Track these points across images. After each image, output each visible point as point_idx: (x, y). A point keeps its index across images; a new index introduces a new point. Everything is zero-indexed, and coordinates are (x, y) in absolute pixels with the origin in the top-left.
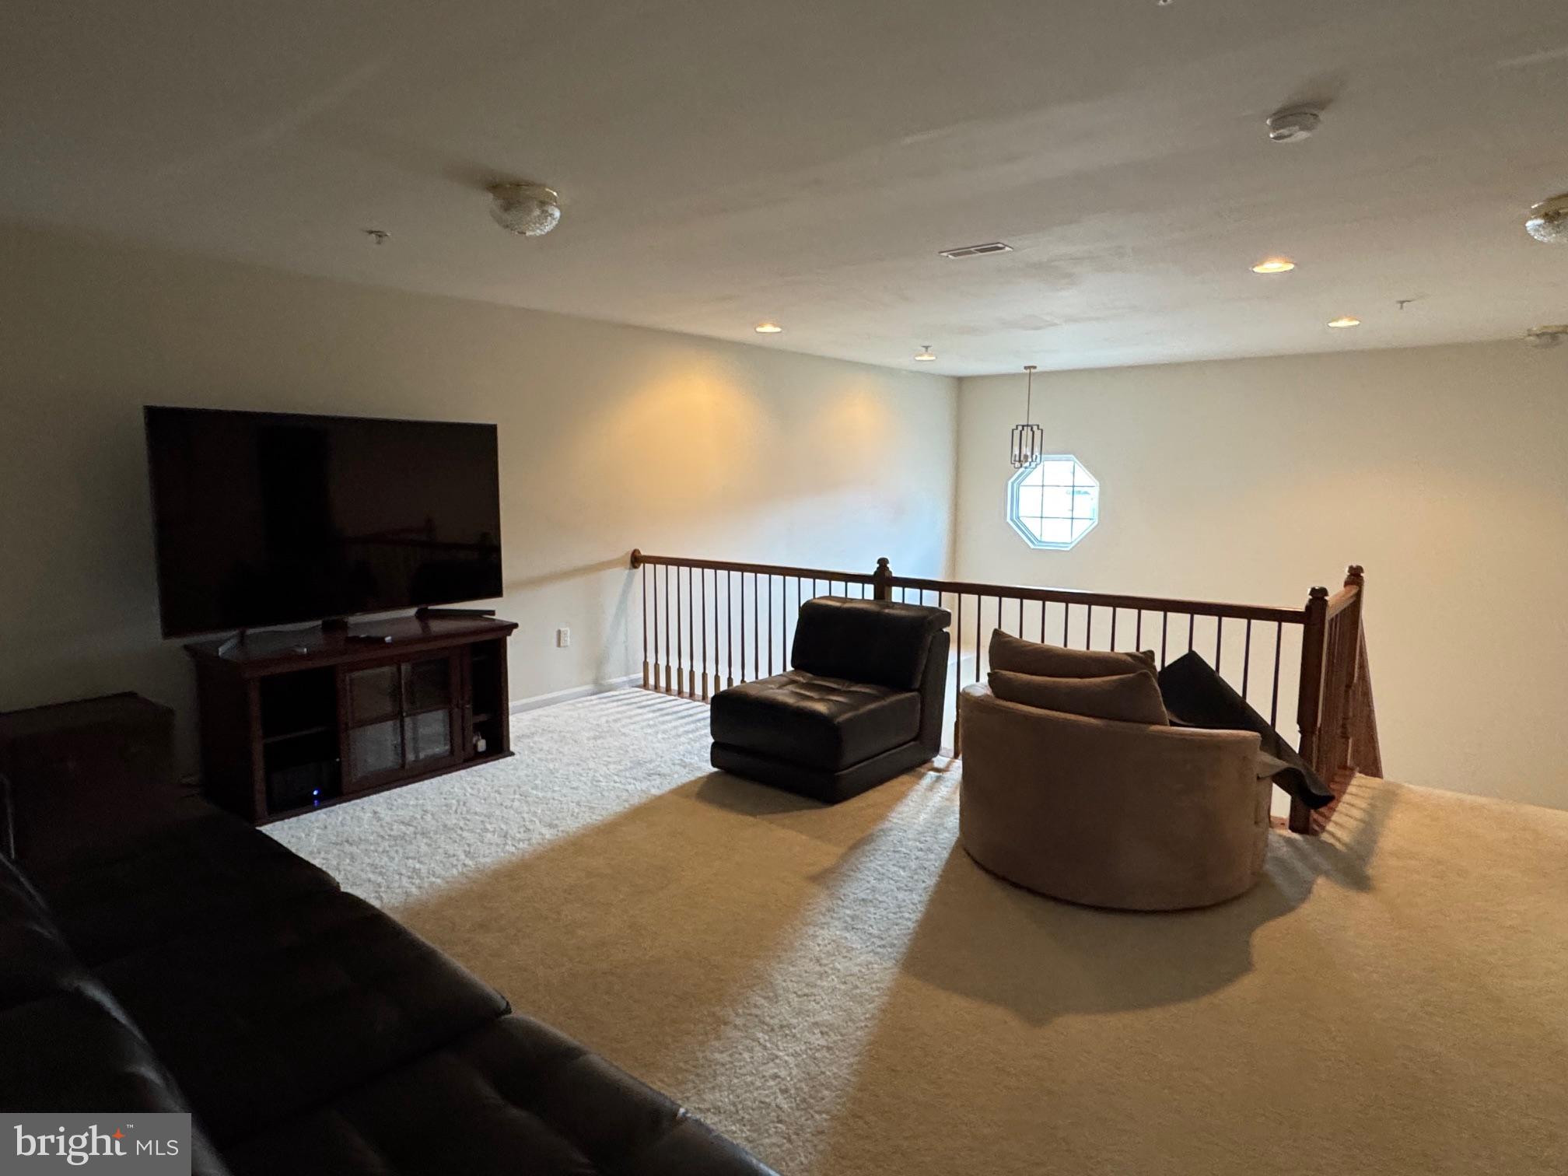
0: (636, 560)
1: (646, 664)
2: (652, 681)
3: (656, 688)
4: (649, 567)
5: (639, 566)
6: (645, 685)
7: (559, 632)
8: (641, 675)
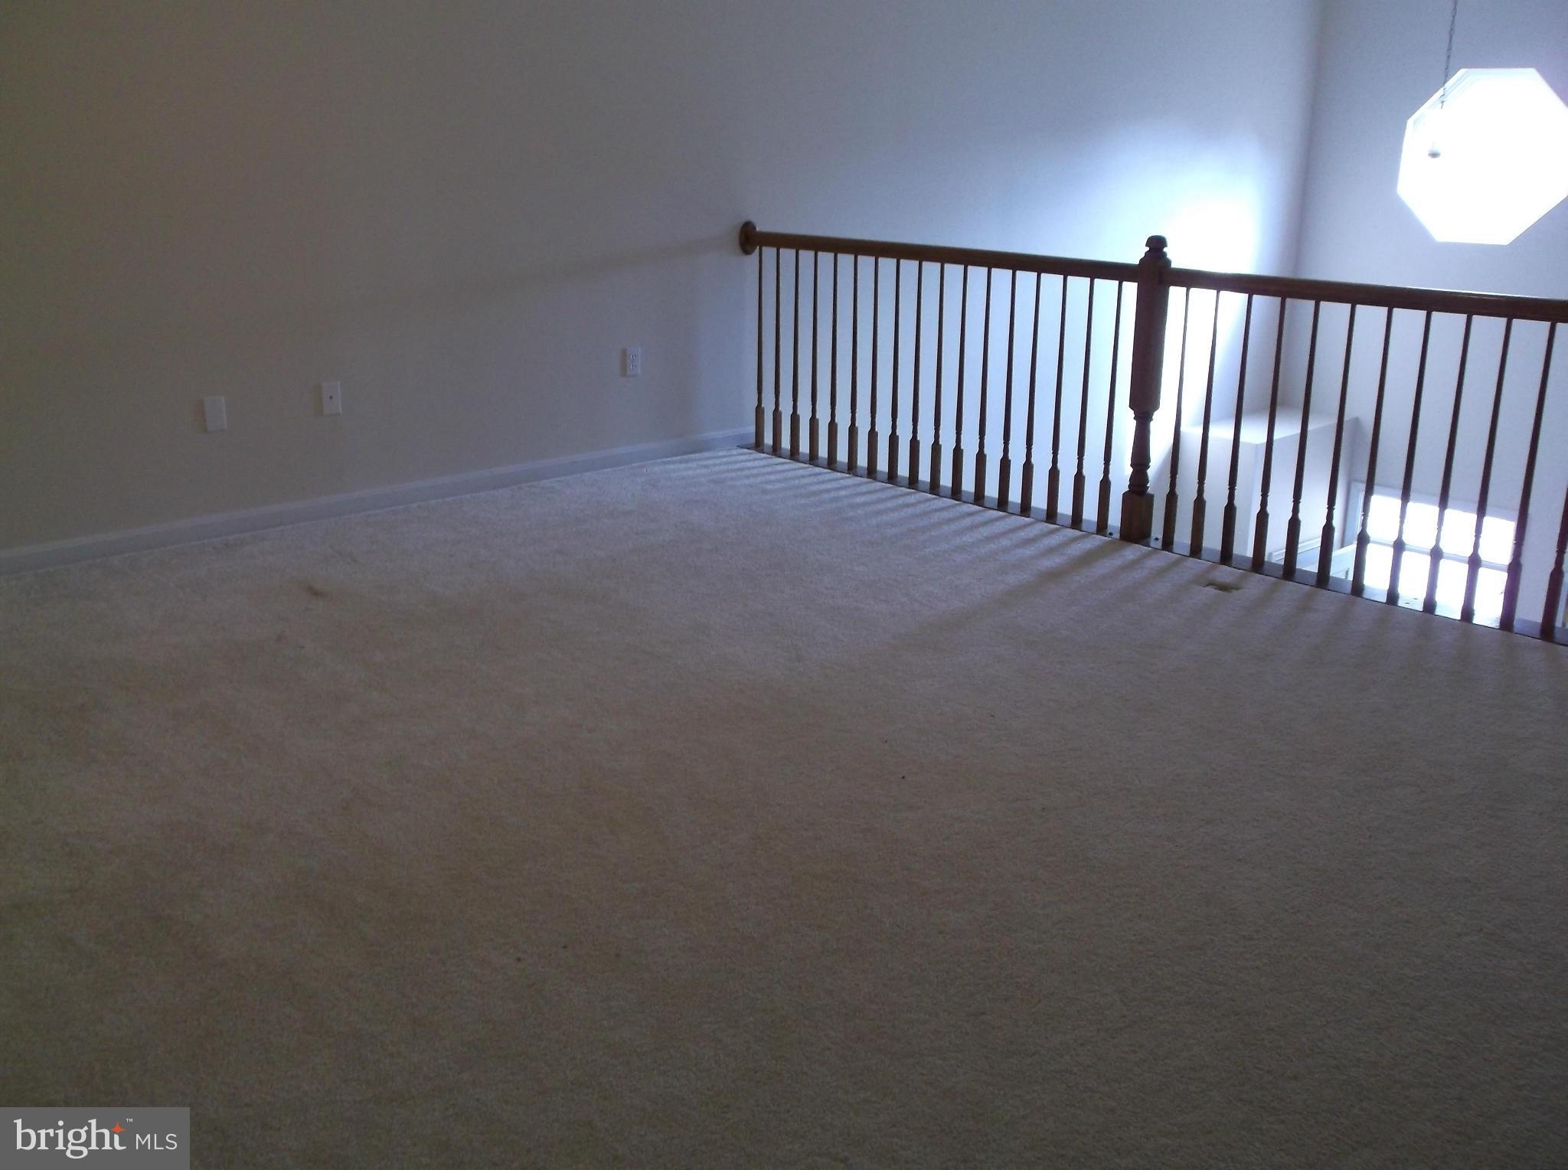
0: (750, 239)
1: (759, 411)
2: (768, 440)
3: (776, 450)
4: (769, 252)
5: (753, 251)
6: (758, 445)
7: (624, 352)
8: (752, 429)
